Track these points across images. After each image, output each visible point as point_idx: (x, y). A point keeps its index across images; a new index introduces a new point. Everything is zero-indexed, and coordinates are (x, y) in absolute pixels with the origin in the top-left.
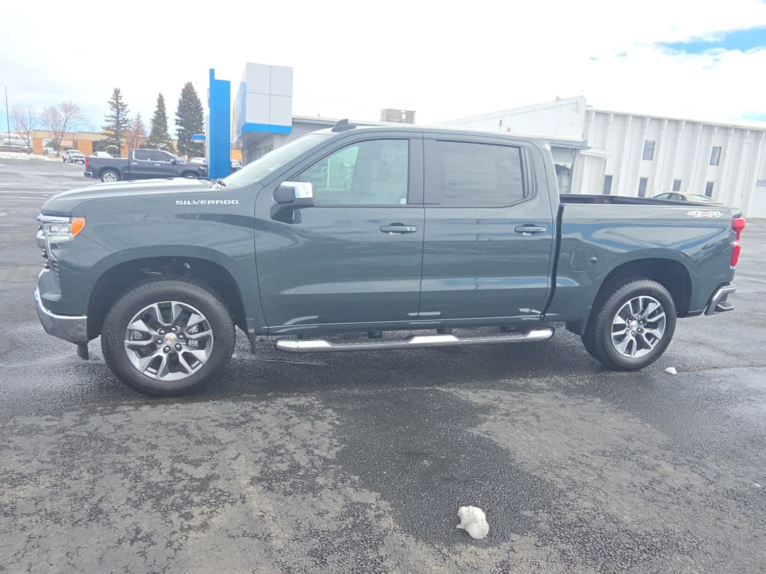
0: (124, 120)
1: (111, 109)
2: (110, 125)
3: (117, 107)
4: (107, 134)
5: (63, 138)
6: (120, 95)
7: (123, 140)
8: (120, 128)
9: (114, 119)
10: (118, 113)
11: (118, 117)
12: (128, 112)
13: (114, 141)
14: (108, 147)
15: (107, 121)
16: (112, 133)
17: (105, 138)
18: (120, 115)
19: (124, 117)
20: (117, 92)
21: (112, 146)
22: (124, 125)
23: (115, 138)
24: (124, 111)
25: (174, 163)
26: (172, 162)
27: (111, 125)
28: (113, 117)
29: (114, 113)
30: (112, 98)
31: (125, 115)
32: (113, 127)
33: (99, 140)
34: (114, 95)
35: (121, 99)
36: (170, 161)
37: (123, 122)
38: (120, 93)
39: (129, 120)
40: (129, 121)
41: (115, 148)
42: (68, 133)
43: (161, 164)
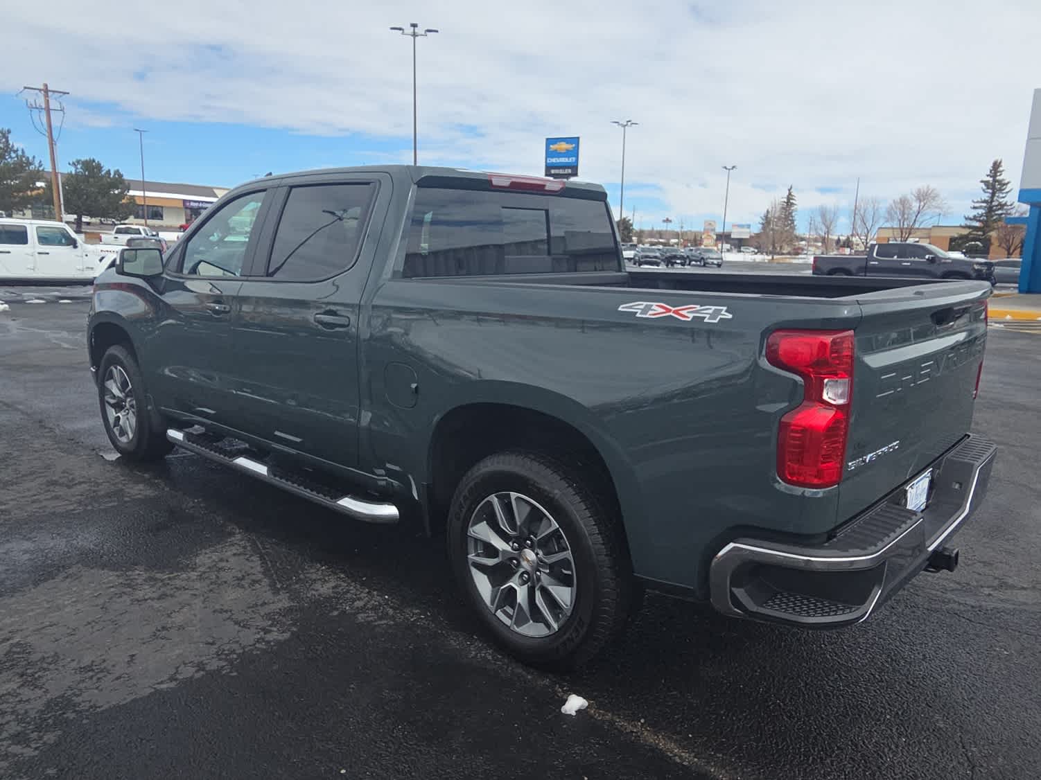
0: (1000, 204)
1: (984, 190)
2: (978, 214)
3: (993, 188)
4: (969, 227)
5: (911, 236)
6: (1001, 169)
7: (993, 234)
8: (992, 216)
9: (984, 205)
10: (993, 194)
11: (992, 201)
12: (1007, 192)
13: (980, 235)
14: (967, 244)
15: (975, 208)
16: (977, 224)
17: (966, 232)
18: (995, 198)
19: (1001, 200)
20: (996, 166)
21: (973, 243)
22: (1000, 212)
23: (981, 231)
24: (1004, 191)
25: (932, 261)
26: (928, 259)
27: (980, 213)
28: (985, 201)
29: (986, 196)
30: (988, 176)
31: (1003, 197)
32: (982, 215)
33: (956, 236)
34: (991, 171)
35: (1000, 175)
36: (925, 258)
37: (999, 207)
38: (1001, 166)
39: (1009, 204)
40: (1008, 206)
41: (978, 245)
42: (918, 229)
43: (912, 262)
